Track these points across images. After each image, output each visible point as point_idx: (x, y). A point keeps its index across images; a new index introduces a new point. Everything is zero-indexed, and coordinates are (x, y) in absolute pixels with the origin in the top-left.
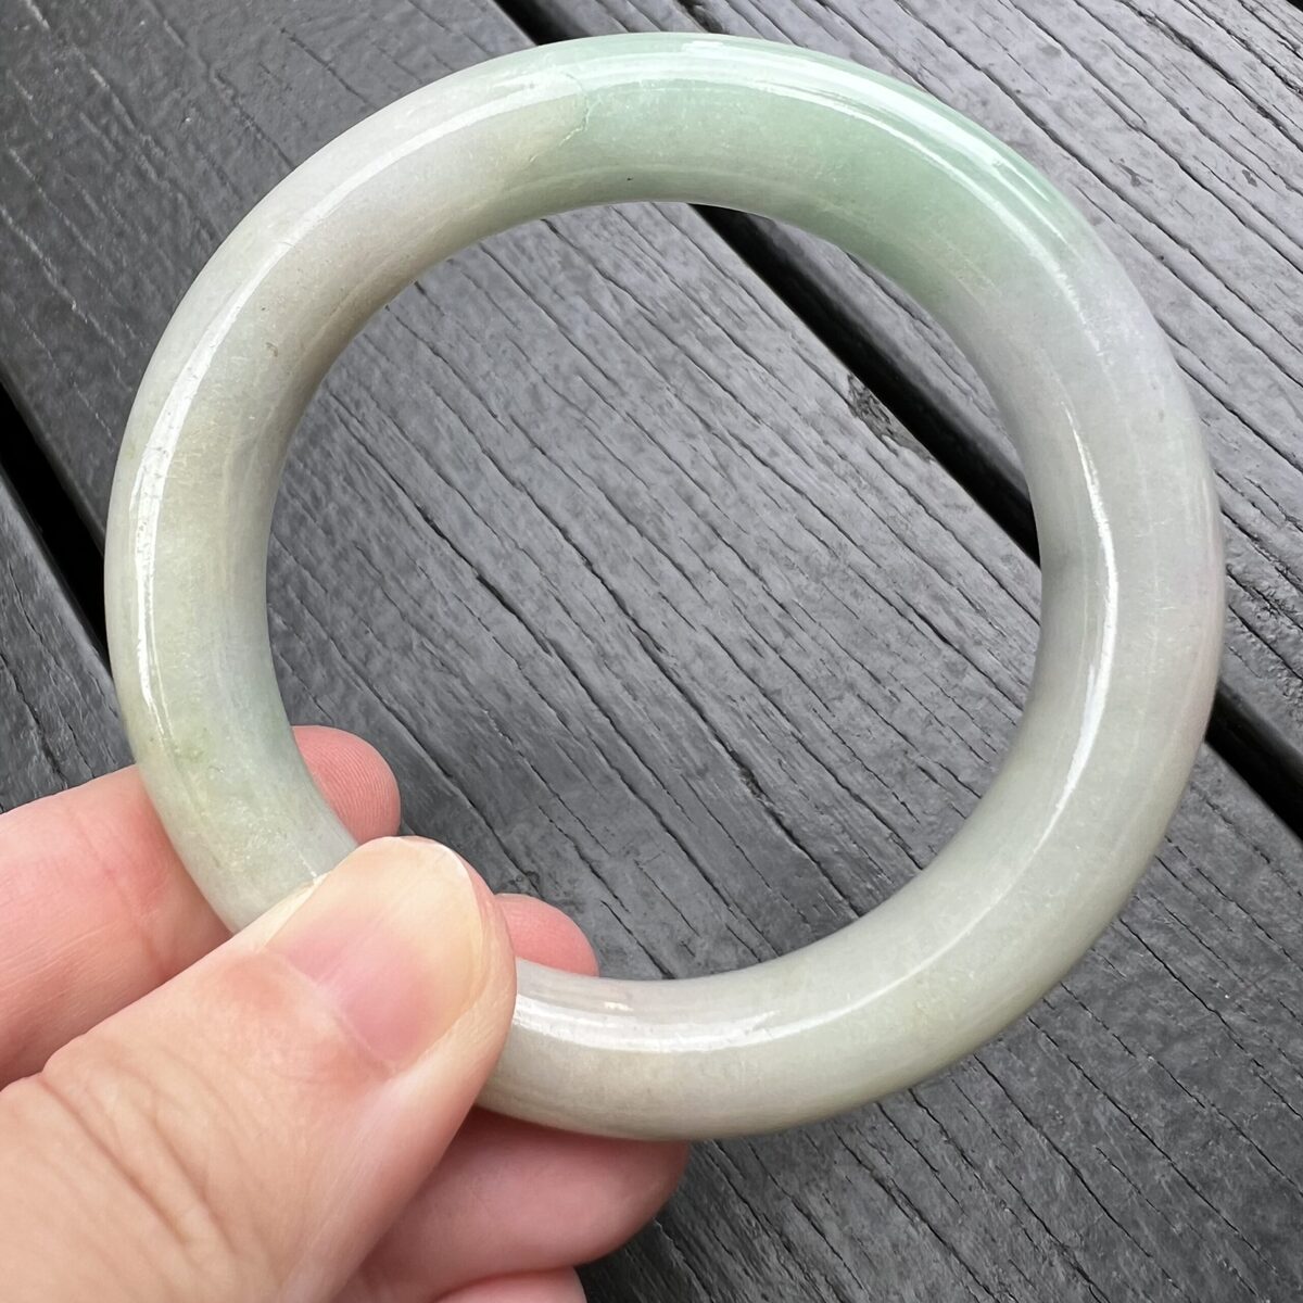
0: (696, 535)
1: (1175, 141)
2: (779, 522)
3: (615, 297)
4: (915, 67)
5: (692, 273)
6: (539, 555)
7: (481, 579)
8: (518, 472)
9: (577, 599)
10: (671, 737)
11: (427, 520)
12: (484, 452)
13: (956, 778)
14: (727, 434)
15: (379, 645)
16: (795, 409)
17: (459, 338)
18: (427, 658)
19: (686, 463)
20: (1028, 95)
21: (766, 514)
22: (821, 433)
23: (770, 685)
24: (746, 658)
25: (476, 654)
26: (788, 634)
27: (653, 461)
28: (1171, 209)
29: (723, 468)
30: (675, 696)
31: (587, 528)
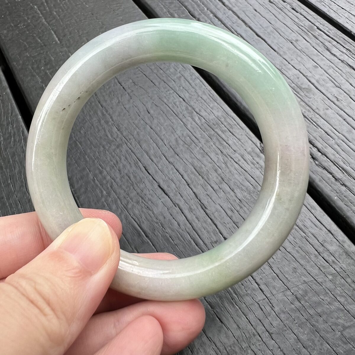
0: (217, 179)
1: (348, 91)
2: (240, 178)
3: (199, 118)
4: (280, 68)
5: (220, 114)
6: (175, 181)
7: (159, 186)
8: (171, 160)
9: (185, 193)
10: (208, 232)
11: (146, 170)
12: (162, 154)
13: (286, 250)
14: (227, 154)
15: (131, 201)
16: (245, 150)
17: (158, 125)
18: (143, 205)
19: (216, 161)
20: (310, 77)
21: (236, 176)
22: (252, 156)
23: (235, 220)
24: (229, 213)
25: (157, 206)
26: (241, 207)
27: (207, 160)
28: (347, 108)
29: (225, 163)
30: (210, 221)
31: (188, 175)
